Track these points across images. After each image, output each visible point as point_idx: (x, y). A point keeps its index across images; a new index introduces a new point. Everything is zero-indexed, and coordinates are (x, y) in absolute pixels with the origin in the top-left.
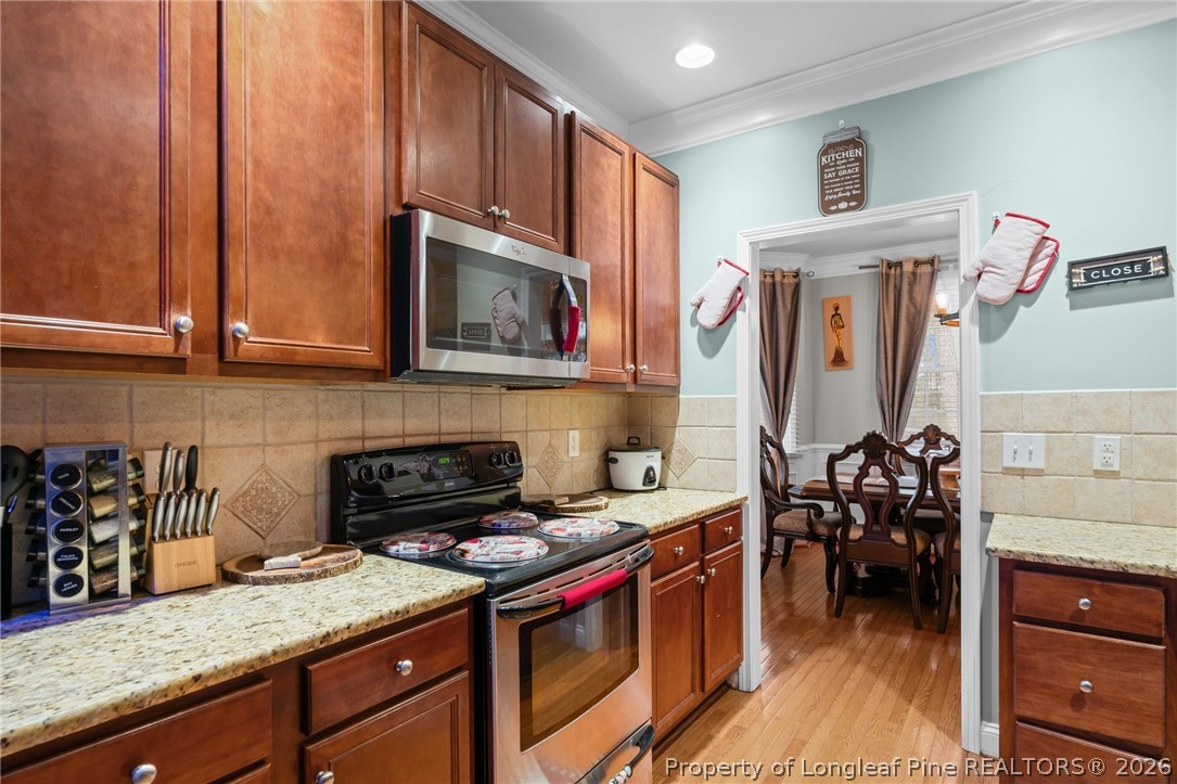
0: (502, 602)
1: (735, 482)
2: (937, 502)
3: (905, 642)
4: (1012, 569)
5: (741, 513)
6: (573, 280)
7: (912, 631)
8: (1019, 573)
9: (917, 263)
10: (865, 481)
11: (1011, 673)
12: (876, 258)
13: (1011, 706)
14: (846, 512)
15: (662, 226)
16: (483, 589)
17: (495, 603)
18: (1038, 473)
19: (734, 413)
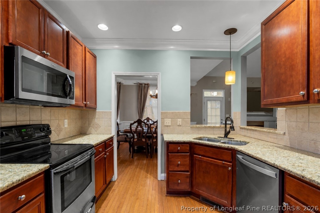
0: (55, 170)
1: (111, 132)
2: (151, 132)
3: (145, 162)
4: (169, 144)
5: (113, 139)
6: (70, 77)
7: (146, 159)
8: (170, 144)
9: (145, 84)
10: (138, 129)
11: (168, 163)
12: (137, 82)
13: (168, 169)
14: (134, 135)
15: (92, 67)
16: (49, 167)
17: (53, 171)
18: (170, 126)
19: (111, 115)
